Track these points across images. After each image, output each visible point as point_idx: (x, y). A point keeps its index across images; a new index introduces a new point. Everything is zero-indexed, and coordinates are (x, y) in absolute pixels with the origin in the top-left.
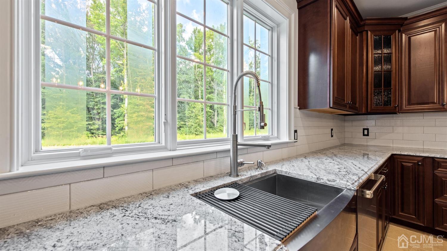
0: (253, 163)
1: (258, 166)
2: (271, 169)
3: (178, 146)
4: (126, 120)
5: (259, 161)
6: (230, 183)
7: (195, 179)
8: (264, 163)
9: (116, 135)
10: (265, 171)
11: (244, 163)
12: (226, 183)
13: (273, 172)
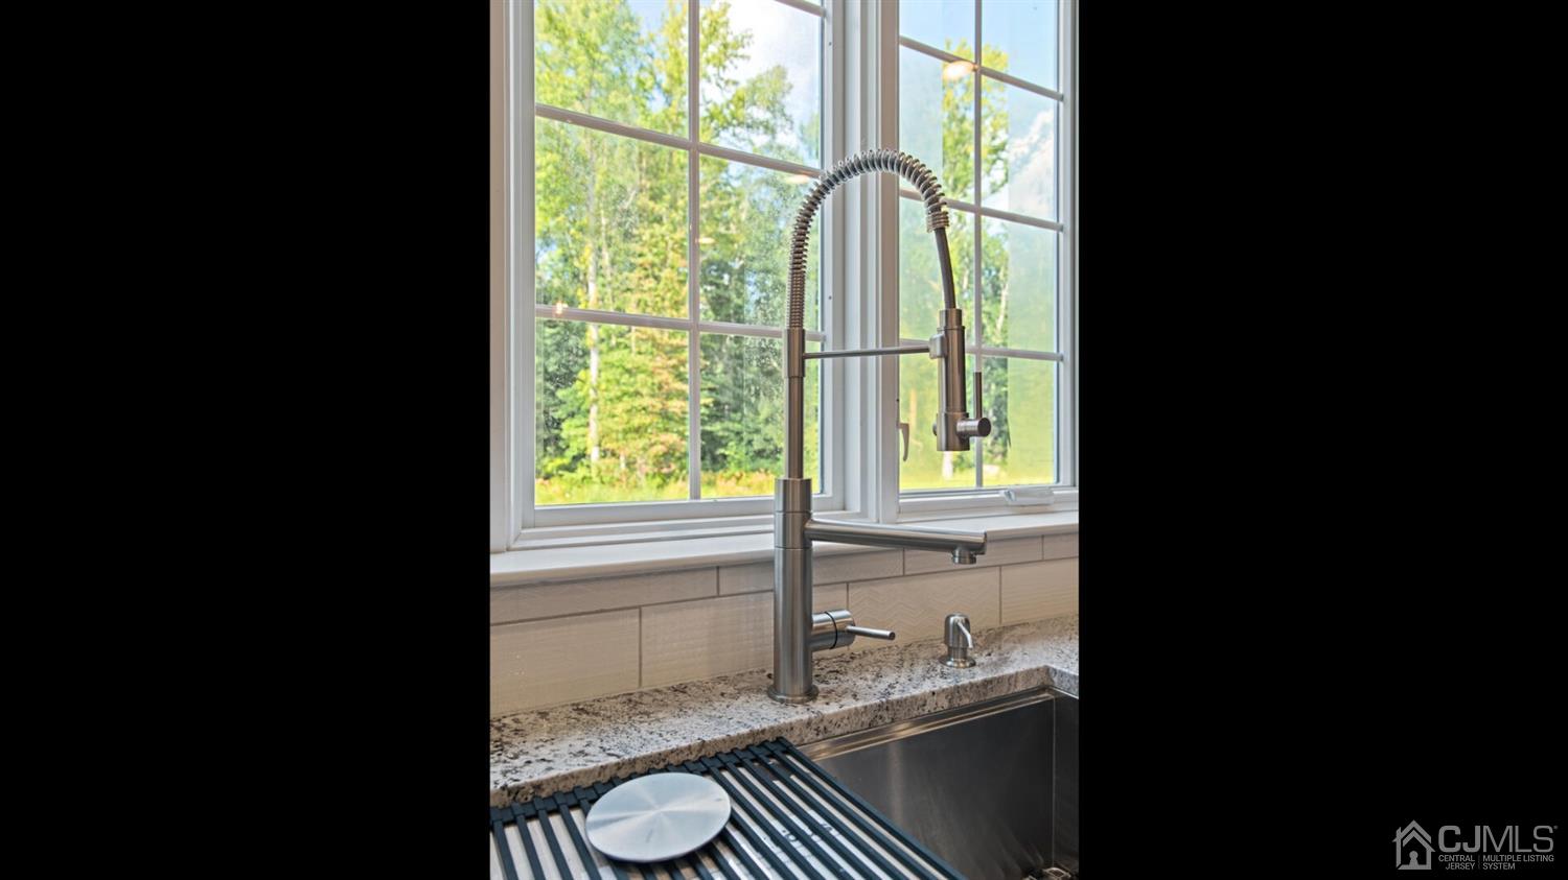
0: (887, 633)
1: (950, 648)
2: (1025, 667)
3: (525, 531)
4: (593, 425)
5: (952, 619)
6: (740, 736)
7: (585, 696)
8: (969, 636)
9: (561, 476)
10: (980, 676)
11: (850, 628)
12: (718, 736)
13: (1034, 683)
